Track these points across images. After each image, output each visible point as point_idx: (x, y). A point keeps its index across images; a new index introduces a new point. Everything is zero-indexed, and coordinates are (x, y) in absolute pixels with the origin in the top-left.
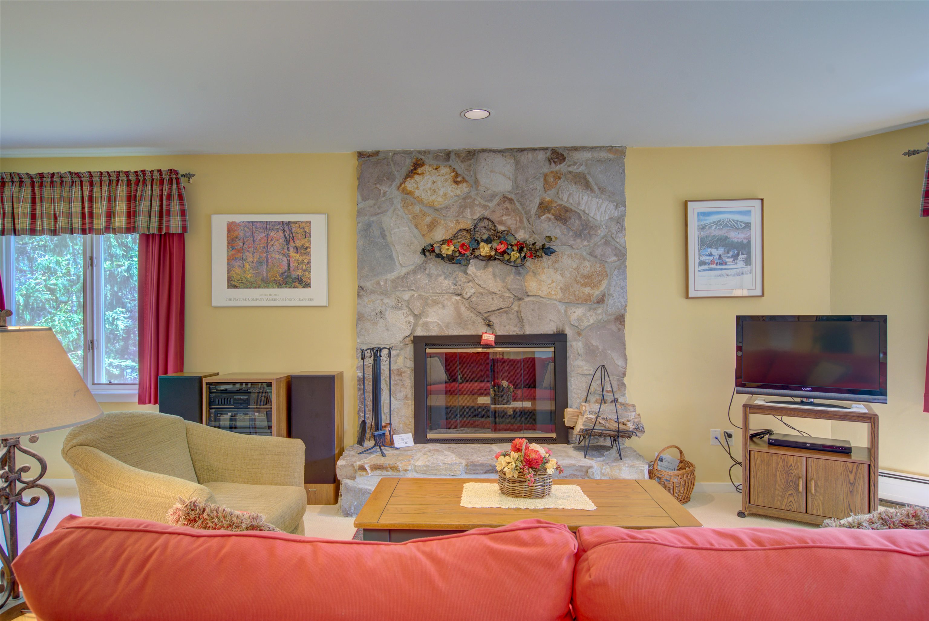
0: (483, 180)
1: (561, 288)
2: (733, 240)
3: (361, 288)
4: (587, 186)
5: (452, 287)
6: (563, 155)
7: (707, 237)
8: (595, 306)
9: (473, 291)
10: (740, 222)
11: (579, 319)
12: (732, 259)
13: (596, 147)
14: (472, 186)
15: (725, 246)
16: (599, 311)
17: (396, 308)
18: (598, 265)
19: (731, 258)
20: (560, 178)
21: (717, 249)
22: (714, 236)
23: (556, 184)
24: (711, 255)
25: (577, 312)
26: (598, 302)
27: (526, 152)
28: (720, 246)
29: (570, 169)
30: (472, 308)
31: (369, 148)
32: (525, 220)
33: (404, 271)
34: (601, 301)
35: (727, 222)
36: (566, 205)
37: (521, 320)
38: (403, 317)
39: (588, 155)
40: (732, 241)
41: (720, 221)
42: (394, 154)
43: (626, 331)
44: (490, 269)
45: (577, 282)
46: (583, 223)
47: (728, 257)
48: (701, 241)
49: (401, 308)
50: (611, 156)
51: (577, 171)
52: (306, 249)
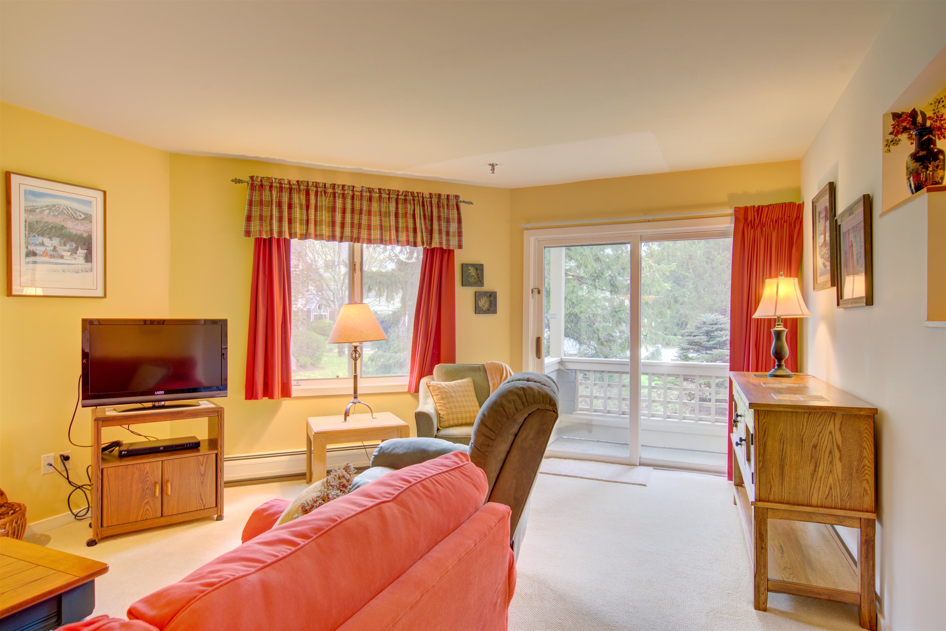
2: (71, 231)
7: (37, 222)
10: (79, 211)
12: (70, 253)
15: (61, 236)
19: (69, 251)
21: (51, 239)
22: (47, 222)
24: (42, 244)
28: (54, 236)
35: (64, 208)
40: (70, 232)
41: (54, 206)
47: (65, 251)
48: (30, 227)
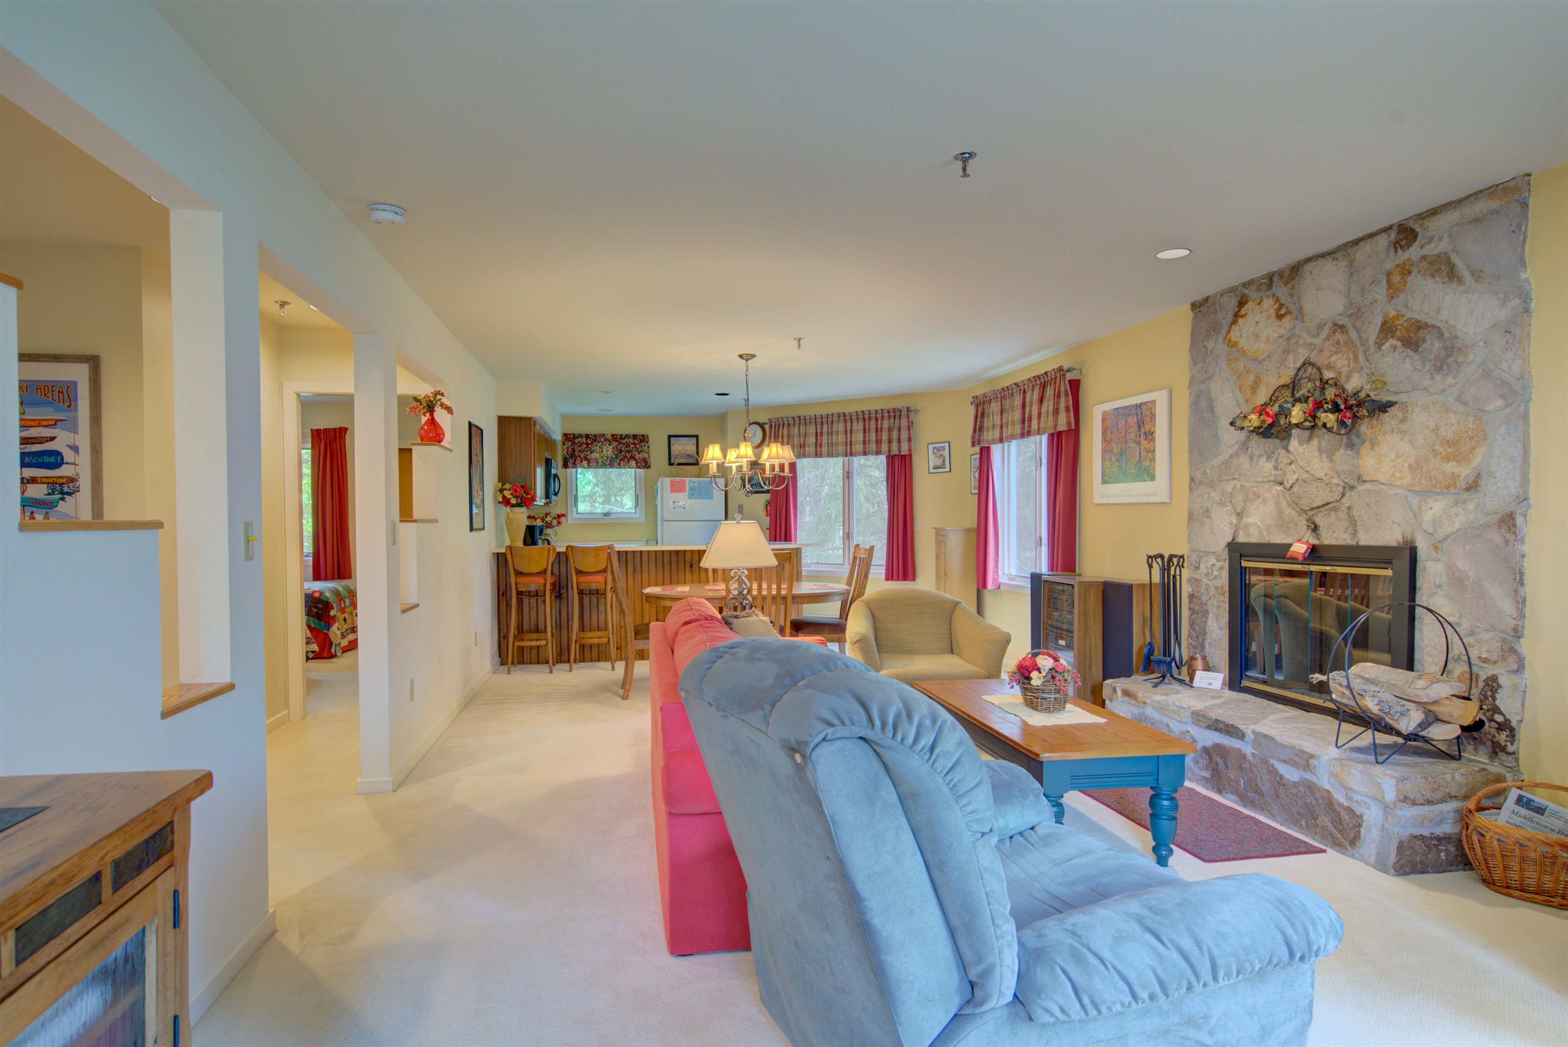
0: (1307, 306)
1: (1410, 467)
3: (1192, 479)
4: (1452, 275)
5: (1274, 472)
6: (1413, 231)
8: (1466, 495)
9: (1295, 477)
11: (1436, 522)
13: (1467, 198)
14: (1297, 318)
16: (1471, 506)
17: (1222, 504)
18: (1471, 419)
20: (1410, 273)
23: (1405, 284)
25: (1436, 508)
26: (1468, 490)
27: (1362, 243)
29: (1425, 252)
30: (1294, 504)
31: (1199, 297)
32: (1361, 357)
33: (1229, 452)
34: (1473, 486)
36: (1418, 317)
37: (1353, 523)
38: (1227, 516)
39: (1452, 217)
42: (1221, 295)
43: (1526, 548)
44: (1315, 442)
45: (1435, 453)
46: (1448, 343)
49: (1224, 505)
50: (1494, 204)
51: (1436, 252)
52: (1152, 434)
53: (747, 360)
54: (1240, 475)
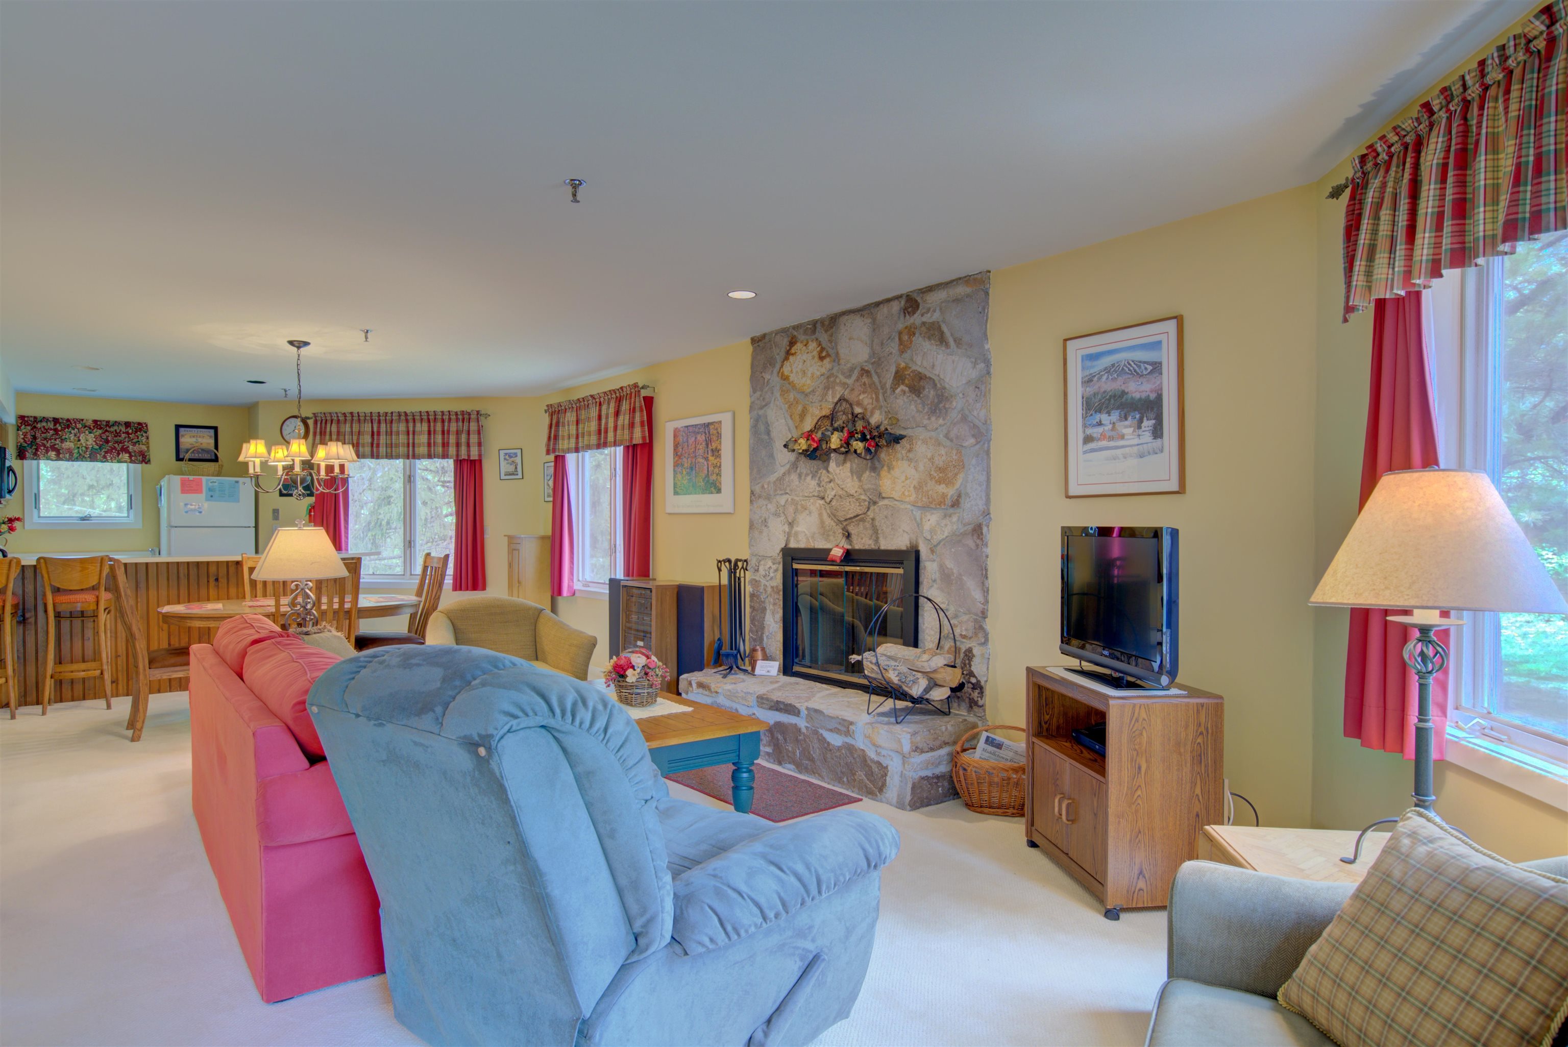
0: (843, 352)
1: (915, 487)
2: (1134, 395)
3: (752, 493)
4: (942, 340)
5: (817, 489)
6: (916, 301)
7: (1095, 394)
8: (951, 511)
9: (833, 493)
10: (1145, 362)
11: (932, 531)
12: (1132, 429)
13: (952, 281)
14: (834, 361)
15: (1121, 407)
16: (955, 519)
17: (777, 515)
18: (954, 452)
19: (1130, 427)
20: (914, 334)
21: (1109, 413)
22: (1105, 392)
23: (911, 342)
24: (1100, 424)
25: (932, 520)
26: (953, 506)
27: (881, 306)
28: (1113, 409)
29: (924, 319)
30: (833, 515)
31: (758, 333)
32: (881, 397)
33: (782, 470)
34: (956, 504)
35: (1125, 365)
36: (920, 370)
37: (875, 531)
38: (781, 526)
39: (942, 295)
40: (1132, 398)
41: (1113, 365)
42: (776, 334)
43: (989, 550)
44: (848, 465)
45: (931, 477)
46: (939, 392)
47: (1126, 427)
48: (1087, 403)
49: (779, 516)
50: (968, 290)
51: (931, 321)
52: (718, 451)
53: (299, 348)
54: (791, 490)
